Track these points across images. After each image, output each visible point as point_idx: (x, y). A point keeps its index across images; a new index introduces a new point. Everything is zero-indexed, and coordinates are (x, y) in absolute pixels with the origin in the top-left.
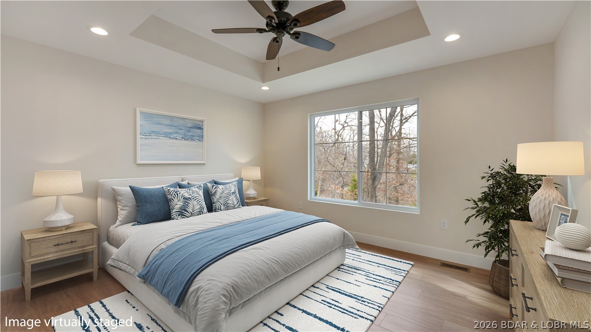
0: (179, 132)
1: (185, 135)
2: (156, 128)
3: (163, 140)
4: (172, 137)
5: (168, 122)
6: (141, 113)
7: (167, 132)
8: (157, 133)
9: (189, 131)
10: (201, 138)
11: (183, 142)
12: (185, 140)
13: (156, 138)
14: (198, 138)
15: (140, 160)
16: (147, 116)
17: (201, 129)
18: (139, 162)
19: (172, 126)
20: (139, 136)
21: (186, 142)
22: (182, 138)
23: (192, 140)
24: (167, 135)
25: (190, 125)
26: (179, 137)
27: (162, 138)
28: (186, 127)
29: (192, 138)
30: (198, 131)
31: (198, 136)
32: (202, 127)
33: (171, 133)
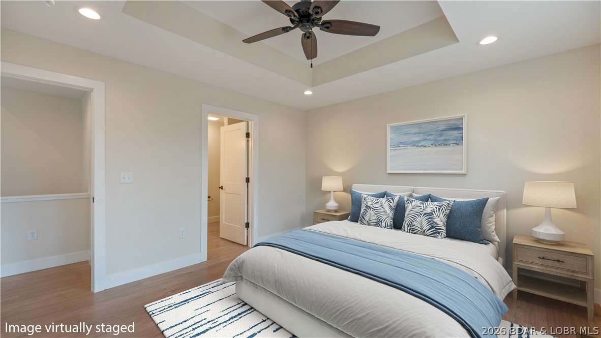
0: (428, 138)
1: (436, 141)
2: (404, 138)
3: (411, 149)
4: (420, 145)
5: (415, 130)
6: (391, 127)
7: (415, 141)
8: (405, 144)
9: (441, 135)
10: (459, 141)
11: (434, 149)
12: (436, 146)
13: (404, 149)
14: (454, 142)
15: (390, 170)
16: (396, 129)
17: (459, 128)
18: (389, 171)
19: (420, 133)
20: (389, 148)
21: (438, 148)
22: (432, 144)
23: (445, 145)
24: (415, 144)
25: (443, 128)
26: (428, 143)
27: (409, 147)
28: (438, 131)
29: (445, 143)
30: (455, 132)
31: (456, 139)
32: (461, 126)
33: (419, 142)
